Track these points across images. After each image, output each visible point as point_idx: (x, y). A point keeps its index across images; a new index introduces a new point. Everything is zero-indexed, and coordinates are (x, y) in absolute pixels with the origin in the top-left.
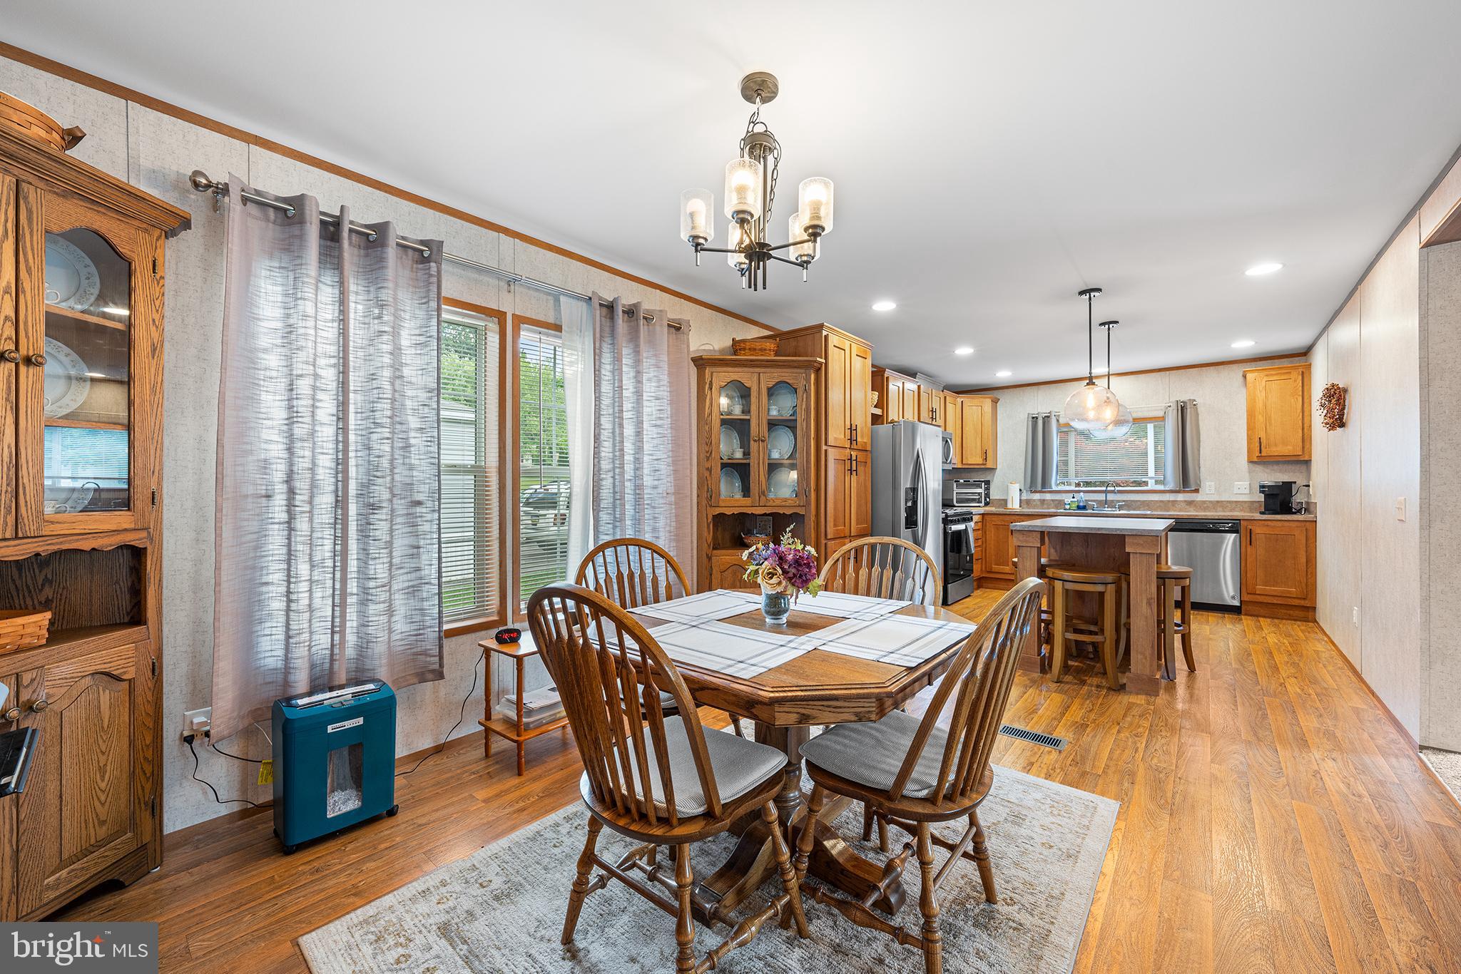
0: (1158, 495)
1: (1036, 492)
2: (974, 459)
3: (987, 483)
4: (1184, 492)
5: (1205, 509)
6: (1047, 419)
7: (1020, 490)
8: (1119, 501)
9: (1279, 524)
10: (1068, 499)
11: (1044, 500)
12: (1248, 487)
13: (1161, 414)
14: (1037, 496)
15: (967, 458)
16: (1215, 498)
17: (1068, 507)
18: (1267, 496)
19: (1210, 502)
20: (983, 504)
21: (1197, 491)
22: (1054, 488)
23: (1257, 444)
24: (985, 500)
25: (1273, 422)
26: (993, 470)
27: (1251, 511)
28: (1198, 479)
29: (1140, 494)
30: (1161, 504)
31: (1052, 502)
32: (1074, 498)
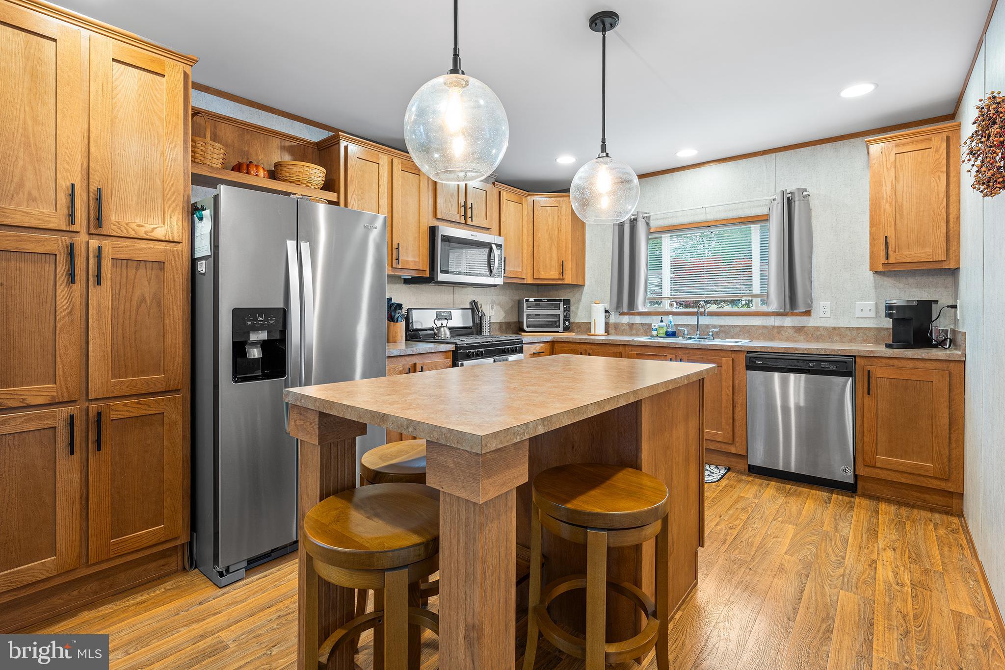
0: (761, 318)
1: (623, 314)
2: (549, 273)
3: (567, 302)
4: (793, 314)
5: (818, 339)
6: (633, 222)
7: (606, 311)
8: (714, 326)
9: (910, 364)
10: (655, 322)
11: (633, 324)
12: (874, 309)
13: (764, 211)
14: (625, 319)
15: (539, 272)
16: (830, 323)
17: (655, 333)
18: (897, 322)
19: (825, 328)
20: (561, 329)
21: (808, 313)
22: (641, 309)
23: (883, 247)
24: (564, 323)
25: (905, 211)
26: (578, 287)
27: (877, 342)
28: (809, 296)
29: (741, 318)
30: (765, 331)
31: (641, 327)
32: (662, 321)
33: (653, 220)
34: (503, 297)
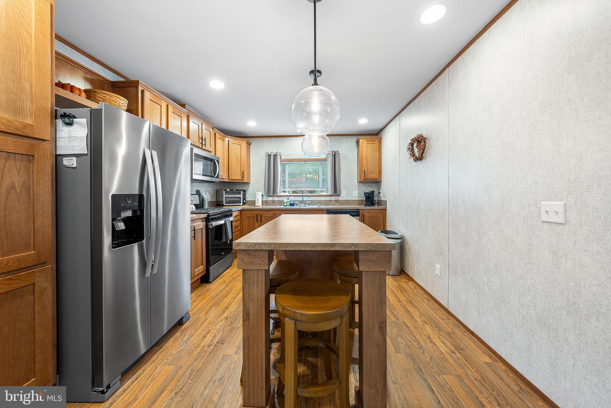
0: (324, 197)
1: (270, 196)
2: (236, 177)
3: (244, 191)
4: (335, 196)
5: (342, 204)
6: (275, 156)
7: (262, 195)
8: (308, 201)
9: (373, 211)
10: (285, 200)
11: (274, 201)
12: (358, 194)
13: (325, 158)
14: (270, 199)
15: (232, 176)
16: (346, 199)
17: (285, 204)
18: (366, 198)
19: (345, 200)
20: (241, 204)
21: (339, 195)
22: (279, 194)
23: (364, 173)
24: (243, 201)
25: (369, 163)
26: (248, 184)
27: (359, 204)
28: (340, 189)
29: (317, 197)
30: (326, 202)
31: (278, 202)
32: (288, 199)
33: (283, 156)
34: (210, 188)
